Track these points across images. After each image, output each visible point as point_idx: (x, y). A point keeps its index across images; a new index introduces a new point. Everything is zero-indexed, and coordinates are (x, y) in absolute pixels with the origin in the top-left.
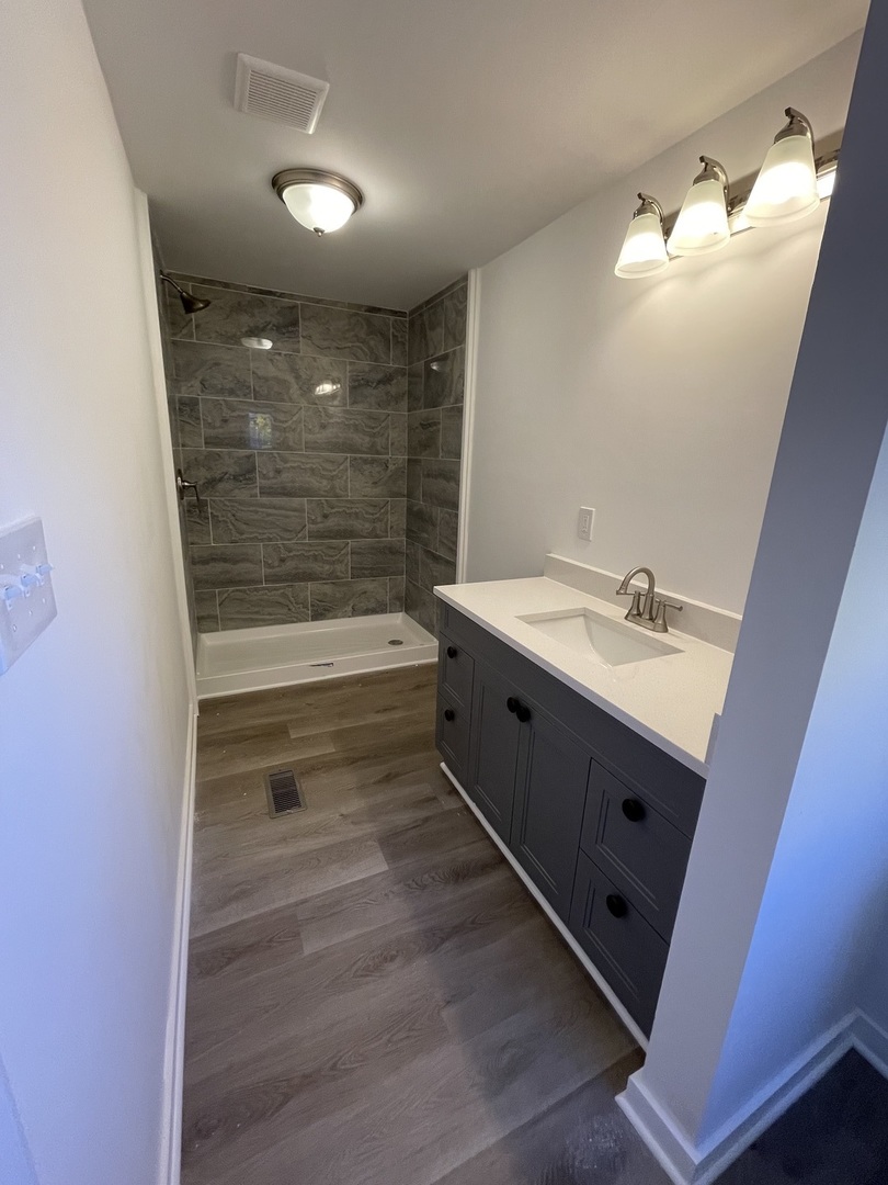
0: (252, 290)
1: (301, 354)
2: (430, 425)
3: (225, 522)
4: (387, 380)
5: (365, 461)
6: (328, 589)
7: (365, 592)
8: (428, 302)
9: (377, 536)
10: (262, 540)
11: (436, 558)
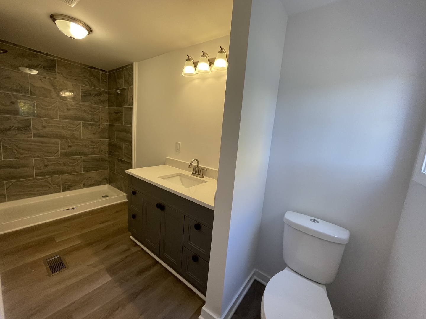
0: (29, 49)
1: (57, 80)
2: (118, 113)
3: (11, 149)
4: (99, 94)
5: (90, 125)
6: (71, 177)
7: (90, 178)
8: (117, 69)
9: (95, 154)
10: (34, 157)
11: (122, 162)
